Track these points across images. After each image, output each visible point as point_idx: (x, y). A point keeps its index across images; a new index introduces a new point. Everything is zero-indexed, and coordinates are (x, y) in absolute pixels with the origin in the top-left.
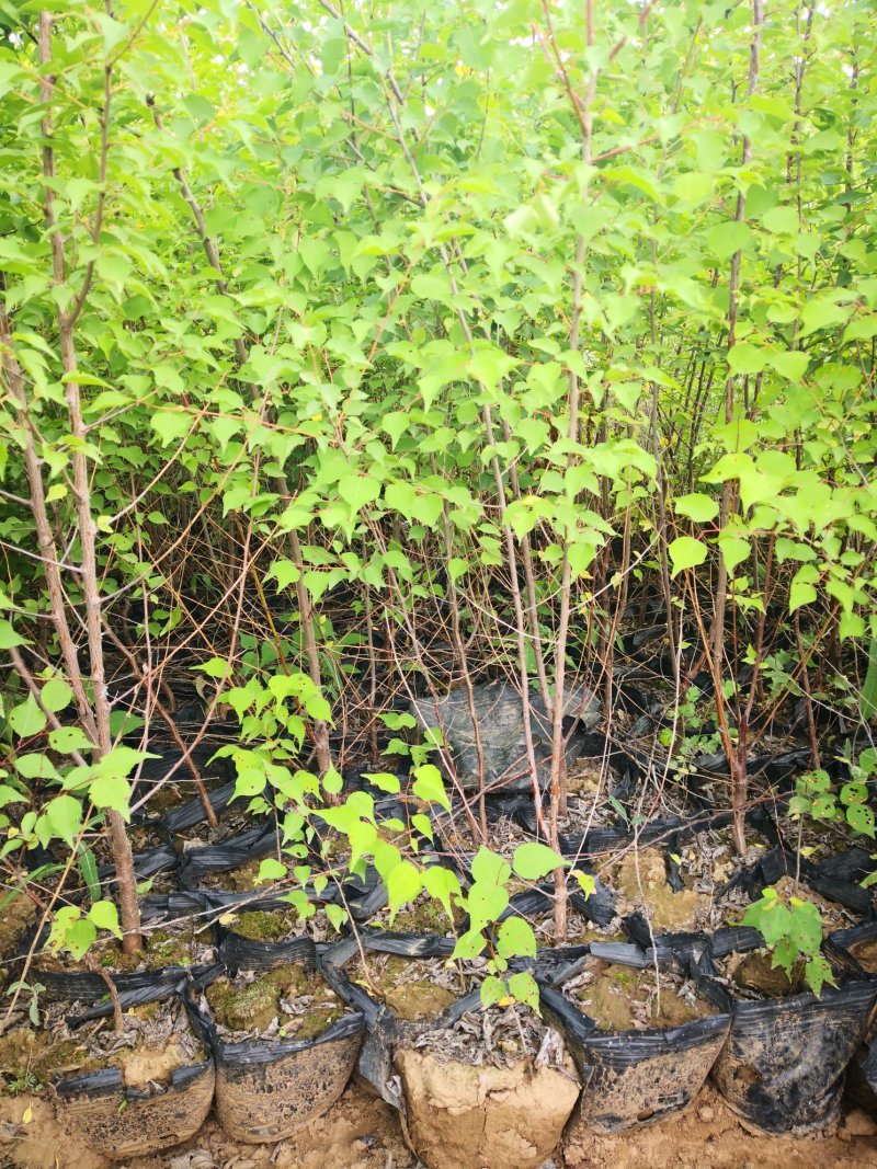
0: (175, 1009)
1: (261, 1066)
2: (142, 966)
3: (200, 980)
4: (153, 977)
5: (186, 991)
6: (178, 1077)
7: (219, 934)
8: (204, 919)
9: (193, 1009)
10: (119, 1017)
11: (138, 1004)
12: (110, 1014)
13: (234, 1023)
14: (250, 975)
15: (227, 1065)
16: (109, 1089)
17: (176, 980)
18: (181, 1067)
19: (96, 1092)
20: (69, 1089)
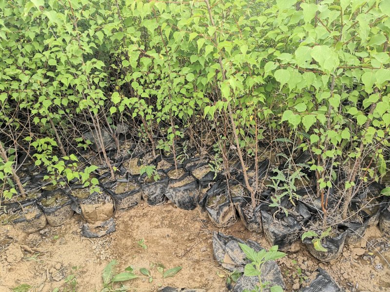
0: (34, 206)
1: (53, 212)
2: (26, 199)
3: (39, 199)
4: (29, 201)
5: (36, 202)
6: (37, 216)
7: (42, 191)
8: (39, 188)
9: (38, 205)
10: (23, 209)
11: (27, 206)
12: (21, 209)
13: (47, 206)
14: (50, 197)
15: (46, 213)
16: (24, 221)
17: (34, 200)
18: (37, 215)
19: (21, 222)
20: (16, 222)
